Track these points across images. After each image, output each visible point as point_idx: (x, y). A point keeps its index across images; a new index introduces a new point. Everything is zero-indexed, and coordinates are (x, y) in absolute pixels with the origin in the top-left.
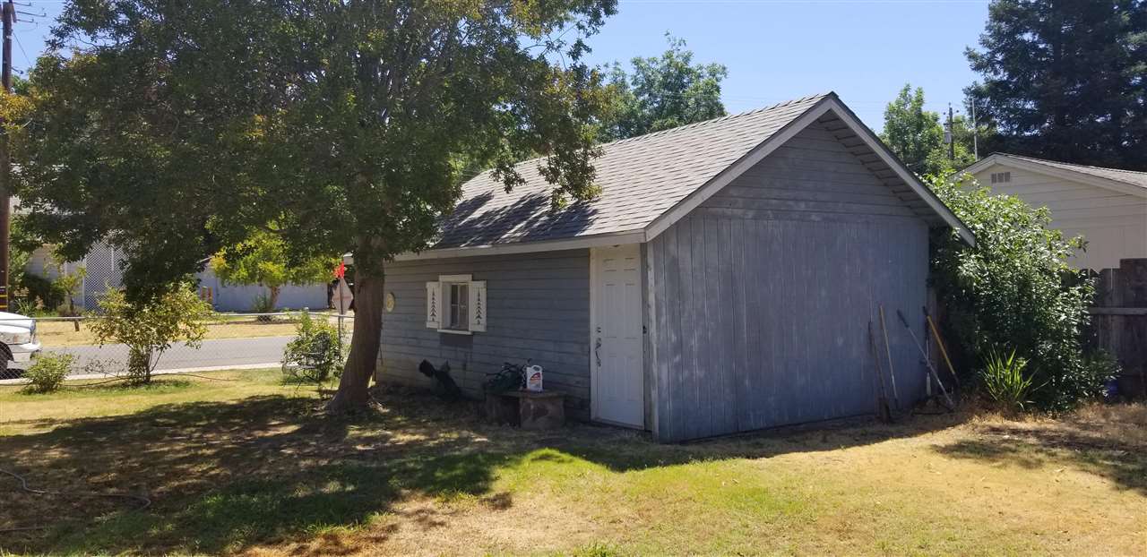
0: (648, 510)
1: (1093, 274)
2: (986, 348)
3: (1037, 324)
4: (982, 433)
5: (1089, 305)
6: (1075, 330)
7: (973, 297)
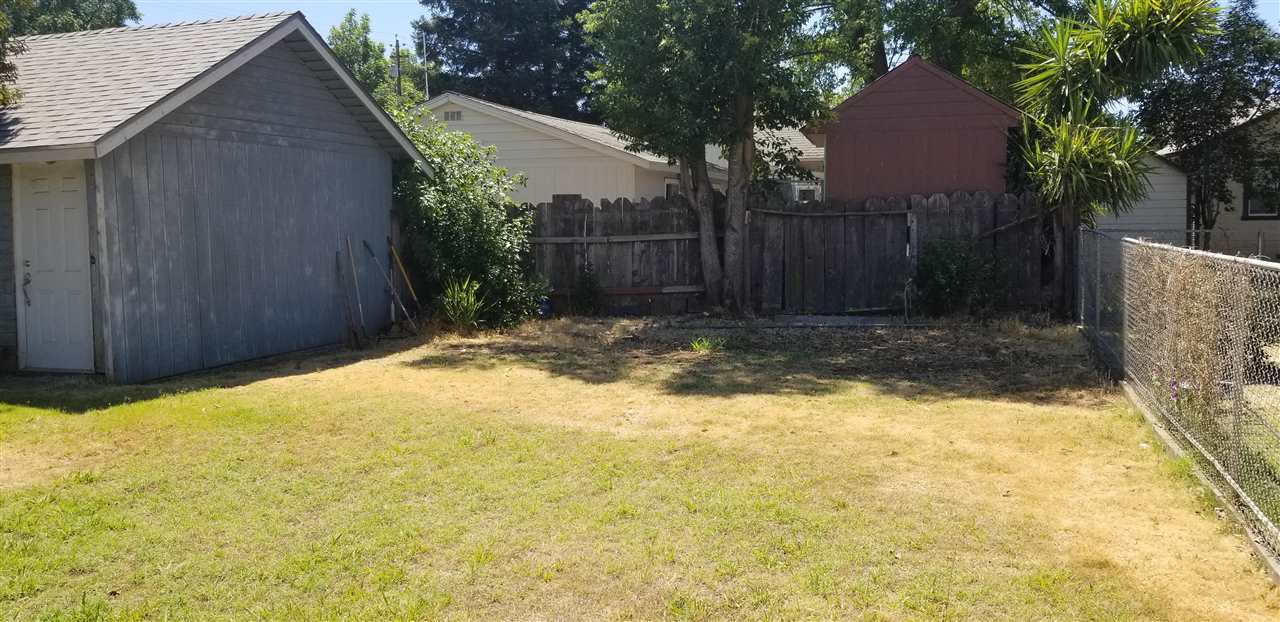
0: (126, 441)
1: (532, 207)
2: (445, 274)
3: (487, 251)
4: (443, 349)
5: (528, 234)
6: (517, 257)
7: (432, 225)
